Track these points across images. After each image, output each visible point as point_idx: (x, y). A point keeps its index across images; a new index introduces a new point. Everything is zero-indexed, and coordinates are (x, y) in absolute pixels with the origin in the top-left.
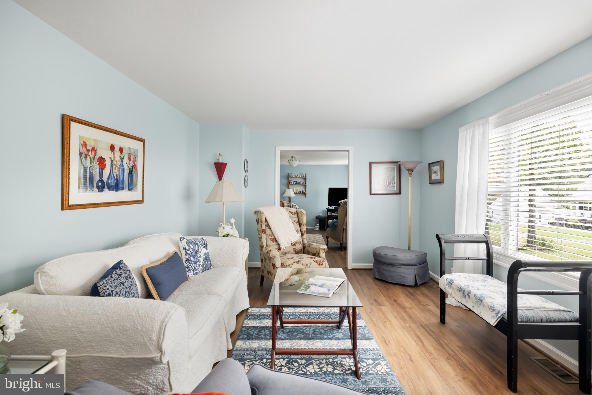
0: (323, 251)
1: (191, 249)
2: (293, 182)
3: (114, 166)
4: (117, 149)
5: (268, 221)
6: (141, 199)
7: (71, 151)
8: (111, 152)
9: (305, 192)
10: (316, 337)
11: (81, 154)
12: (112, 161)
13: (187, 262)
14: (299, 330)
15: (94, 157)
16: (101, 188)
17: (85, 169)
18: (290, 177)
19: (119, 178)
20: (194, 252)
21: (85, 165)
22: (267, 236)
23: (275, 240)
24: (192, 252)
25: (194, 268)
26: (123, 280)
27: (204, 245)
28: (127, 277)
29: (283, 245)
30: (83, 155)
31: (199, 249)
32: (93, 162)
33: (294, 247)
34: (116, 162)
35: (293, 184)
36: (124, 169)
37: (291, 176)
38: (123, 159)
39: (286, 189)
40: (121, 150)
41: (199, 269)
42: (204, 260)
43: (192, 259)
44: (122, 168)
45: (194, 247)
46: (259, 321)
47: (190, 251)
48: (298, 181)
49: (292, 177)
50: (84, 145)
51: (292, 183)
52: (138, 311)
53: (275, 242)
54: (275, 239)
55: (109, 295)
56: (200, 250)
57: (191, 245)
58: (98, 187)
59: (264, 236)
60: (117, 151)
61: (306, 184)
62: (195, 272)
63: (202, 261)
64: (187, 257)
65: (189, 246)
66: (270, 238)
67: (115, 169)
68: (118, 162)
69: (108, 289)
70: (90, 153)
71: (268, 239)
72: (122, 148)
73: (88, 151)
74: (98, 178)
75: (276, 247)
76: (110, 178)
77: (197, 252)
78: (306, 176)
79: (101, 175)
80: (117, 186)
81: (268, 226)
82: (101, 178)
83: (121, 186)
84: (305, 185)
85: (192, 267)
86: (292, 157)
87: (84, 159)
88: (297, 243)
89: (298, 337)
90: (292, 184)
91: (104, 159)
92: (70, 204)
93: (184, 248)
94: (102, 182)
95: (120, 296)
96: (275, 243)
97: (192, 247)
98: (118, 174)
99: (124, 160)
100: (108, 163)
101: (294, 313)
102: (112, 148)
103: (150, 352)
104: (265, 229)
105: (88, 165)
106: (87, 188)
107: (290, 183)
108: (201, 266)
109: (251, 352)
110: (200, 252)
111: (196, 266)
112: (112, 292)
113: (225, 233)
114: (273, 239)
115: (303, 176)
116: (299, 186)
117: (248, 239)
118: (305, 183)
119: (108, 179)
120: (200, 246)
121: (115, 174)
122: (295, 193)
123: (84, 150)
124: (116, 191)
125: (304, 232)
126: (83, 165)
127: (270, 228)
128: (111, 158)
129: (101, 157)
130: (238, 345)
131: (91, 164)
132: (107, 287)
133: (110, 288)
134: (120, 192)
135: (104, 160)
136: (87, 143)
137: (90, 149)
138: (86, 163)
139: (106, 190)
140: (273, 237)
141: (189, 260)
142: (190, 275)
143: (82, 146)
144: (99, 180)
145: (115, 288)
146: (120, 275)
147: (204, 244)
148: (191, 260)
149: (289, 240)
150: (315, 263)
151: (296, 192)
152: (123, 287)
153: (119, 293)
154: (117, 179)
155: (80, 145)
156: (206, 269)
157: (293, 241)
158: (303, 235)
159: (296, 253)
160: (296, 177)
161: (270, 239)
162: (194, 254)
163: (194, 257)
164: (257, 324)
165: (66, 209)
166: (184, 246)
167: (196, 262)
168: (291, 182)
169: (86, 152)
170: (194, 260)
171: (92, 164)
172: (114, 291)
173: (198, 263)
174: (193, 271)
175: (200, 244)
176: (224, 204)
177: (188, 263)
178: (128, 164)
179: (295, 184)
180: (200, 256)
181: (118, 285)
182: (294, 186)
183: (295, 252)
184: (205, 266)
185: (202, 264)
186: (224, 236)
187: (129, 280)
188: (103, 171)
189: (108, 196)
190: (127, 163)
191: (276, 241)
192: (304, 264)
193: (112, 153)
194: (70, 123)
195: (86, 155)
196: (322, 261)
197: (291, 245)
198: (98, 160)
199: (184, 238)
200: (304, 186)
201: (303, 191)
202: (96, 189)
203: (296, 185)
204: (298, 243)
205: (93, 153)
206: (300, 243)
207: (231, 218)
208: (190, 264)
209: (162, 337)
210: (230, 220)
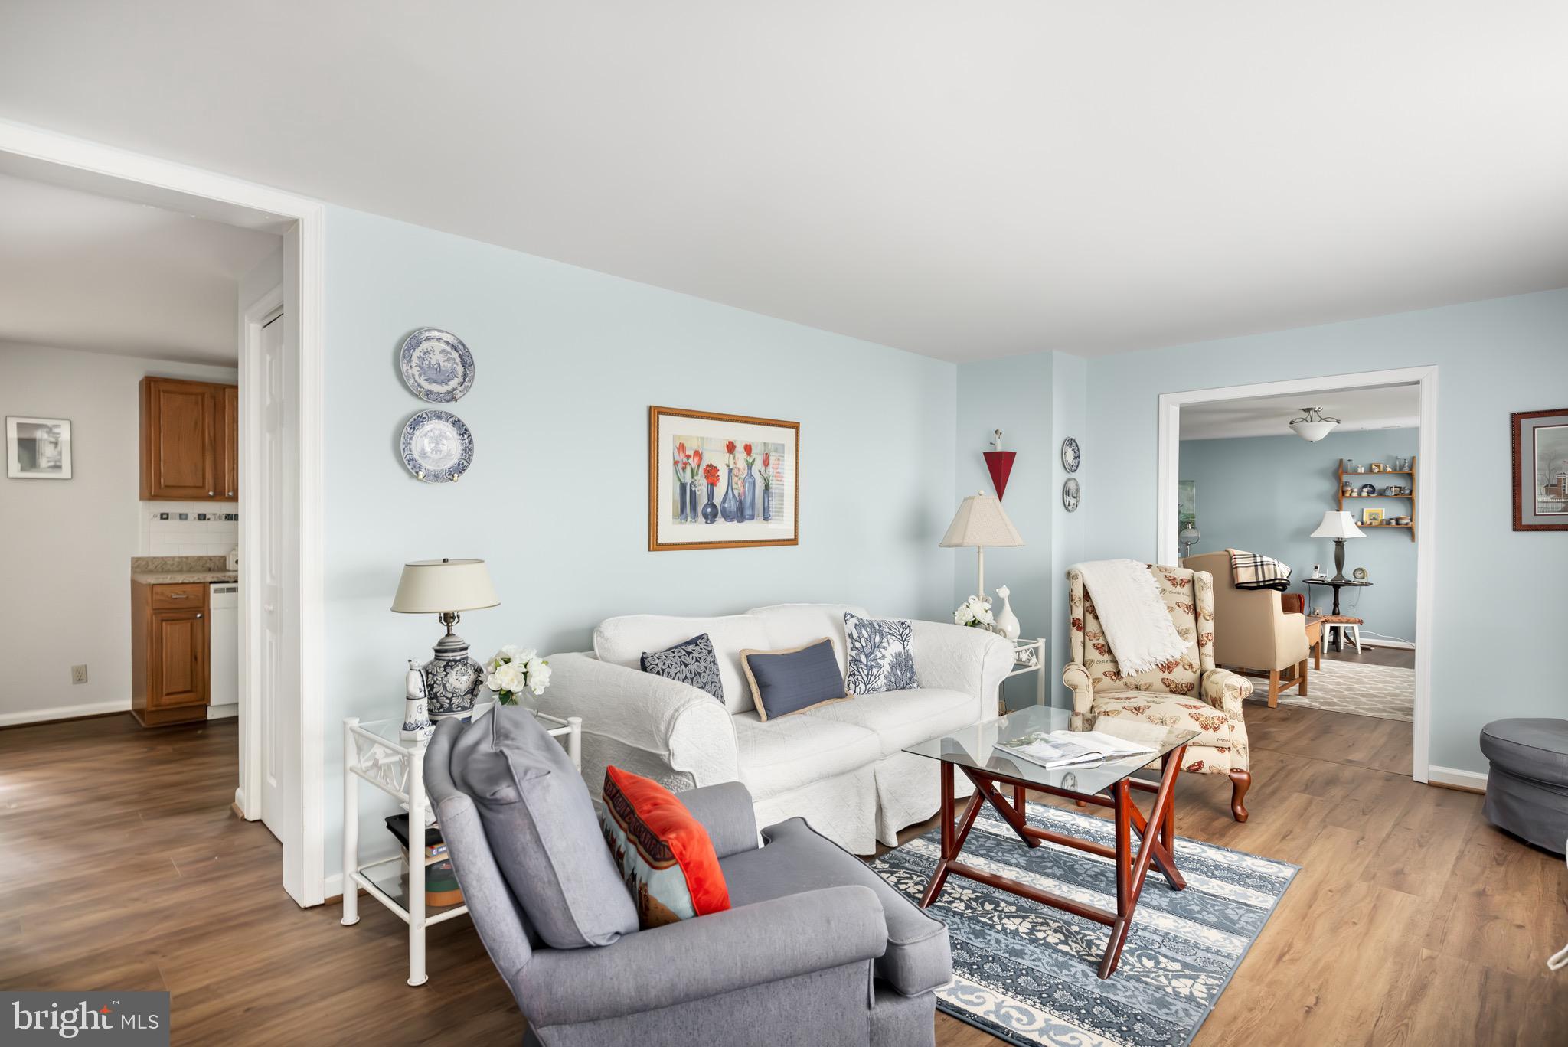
0: (1237, 694)
1: (863, 640)
2: (1356, 490)
3: (735, 479)
4: (740, 448)
5: (1092, 599)
6: (793, 537)
7: (660, 461)
8: (728, 454)
9: (1407, 524)
10: (1092, 884)
11: (676, 463)
12: (730, 471)
13: (852, 664)
14: (1065, 862)
15: (699, 466)
16: (711, 516)
17: (683, 486)
18: (1347, 473)
19: (745, 498)
20: (869, 646)
21: (682, 480)
22: (1087, 638)
23: (1106, 649)
24: (864, 645)
25: (866, 679)
26: (689, 660)
27: (900, 637)
28: (700, 658)
29: (1127, 663)
30: (680, 465)
31: (881, 643)
32: (697, 474)
33: (1166, 675)
34: (739, 471)
35: (1360, 493)
36: (754, 482)
37: (1350, 469)
38: (752, 464)
39: (1325, 514)
40: (748, 449)
41: (879, 683)
42: (892, 666)
43: (863, 659)
44: (750, 480)
45: (870, 636)
46: (994, 822)
47: (860, 642)
48: (1380, 483)
49: (1355, 472)
50: (682, 448)
51: (1352, 491)
52: (656, 691)
53: (1106, 654)
54: (1109, 646)
55: (658, 673)
56: (885, 644)
57: (864, 632)
58: (705, 516)
59: (1077, 636)
60: (740, 452)
61: (1411, 493)
62: (868, 687)
63: (887, 668)
64: (854, 653)
65: (860, 633)
66: (1094, 641)
67: (737, 484)
68: (742, 470)
69: (657, 665)
70: (691, 461)
71: (1089, 644)
72: (750, 445)
73: (688, 457)
74: (704, 500)
75: (1109, 667)
76: (727, 500)
77: (875, 647)
78: (1411, 468)
79: (711, 496)
80: (740, 514)
81: (1092, 610)
82: (711, 499)
83: (748, 512)
84: (1408, 498)
85: (861, 675)
86: (1308, 410)
87: (681, 471)
88: (1177, 664)
89: (1050, 871)
90: (1355, 494)
91: (716, 467)
92: (659, 542)
93: (851, 636)
94: (714, 506)
95: (674, 679)
96: (1106, 657)
97: (866, 635)
98: (741, 491)
99: (753, 467)
100: (723, 474)
101: (1092, 831)
102: (731, 447)
103: (657, 746)
104: (1081, 617)
105: (688, 480)
106: (686, 517)
107: (1344, 493)
108: (882, 677)
109: (925, 862)
110: (885, 648)
111: (872, 676)
112: (663, 670)
113: (970, 618)
114: (1103, 646)
115: (1402, 468)
116: (1382, 500)
117: (1045, 640)
118: (1408, 492)
119: (724, 501)
120: (889, 636)
121: (736, 492)
122: (1363, 526)
123: (681, 458)
124: (738, 522)
125: (1207, 637)
126: (680, 480)
127: (1096, 617)
128: (728, 466)
129: (710, 466)
130: (911, 845)
131: (693, 478)
132: (657, 661)
133: (661, 665)
134: (747, 524)
135: (716, 470)
136: (685, 445)
137: (691, 453)
138: (684, 477)
139: (720, 520)
140: (1101, 641)
141: (856, 660)
142: (858, 690)
143: (678, 450)
144: (707, 504)
145: (669, 667)
146: (689, 653)
147: (901, 635)
148: (861, 661)
149: (1149, 654)
150: (1192, 720)
151: (1368, 522)
152: (684, 668)
153: (674, 675)
154: (741, 501)
155: (674, 450)
156: (897, 687)
157: (1162, 658)
158: (1203, 645)
159: (1172, 692)
160: (1370, 470)
161: (1094, 644)
162: (867, 650)
163: (867, 656)
164: (985, 826)
165: (654, 550)
166: (850, 632)
167: (872, 666)
168: (1349, 489)
169: (685, 460)
170: (867, 662)
171: (695, 478)
172: (666, 670)
173: (875, 670)
174: (865, 684)
175: (890, 632)
176: (981, 550)
177: (855, 667)
178: (763, 473)
179: (1364, 494)
180: (883, 657)
181: (676, 664)
182: (1357, 505)
183: (1168, 689)
184: (893, 679)
185: (886, 673)
186: (966, 625)
187: (703, 663)
188: (715, 488)
189: (723, 530)
190: (760, 472)
191: (1110, 652)
192: (1152, 718)
193: (731, 455)
194: (658, 418)
195: (685, 464)
196: (1219, 719)
197: (1154, 667)
198: (705, 470)
199: (852, 616)
200: (1407, 502)
201: (1397, 520)
202: (701, 519)
203: (1369, 500)
204: (1180, 667)
205: (696, 460)
206: (1187, 667)
207: (1000, 587)
208: (857, 667)
209: (670, 731)
210: (997, 590)
